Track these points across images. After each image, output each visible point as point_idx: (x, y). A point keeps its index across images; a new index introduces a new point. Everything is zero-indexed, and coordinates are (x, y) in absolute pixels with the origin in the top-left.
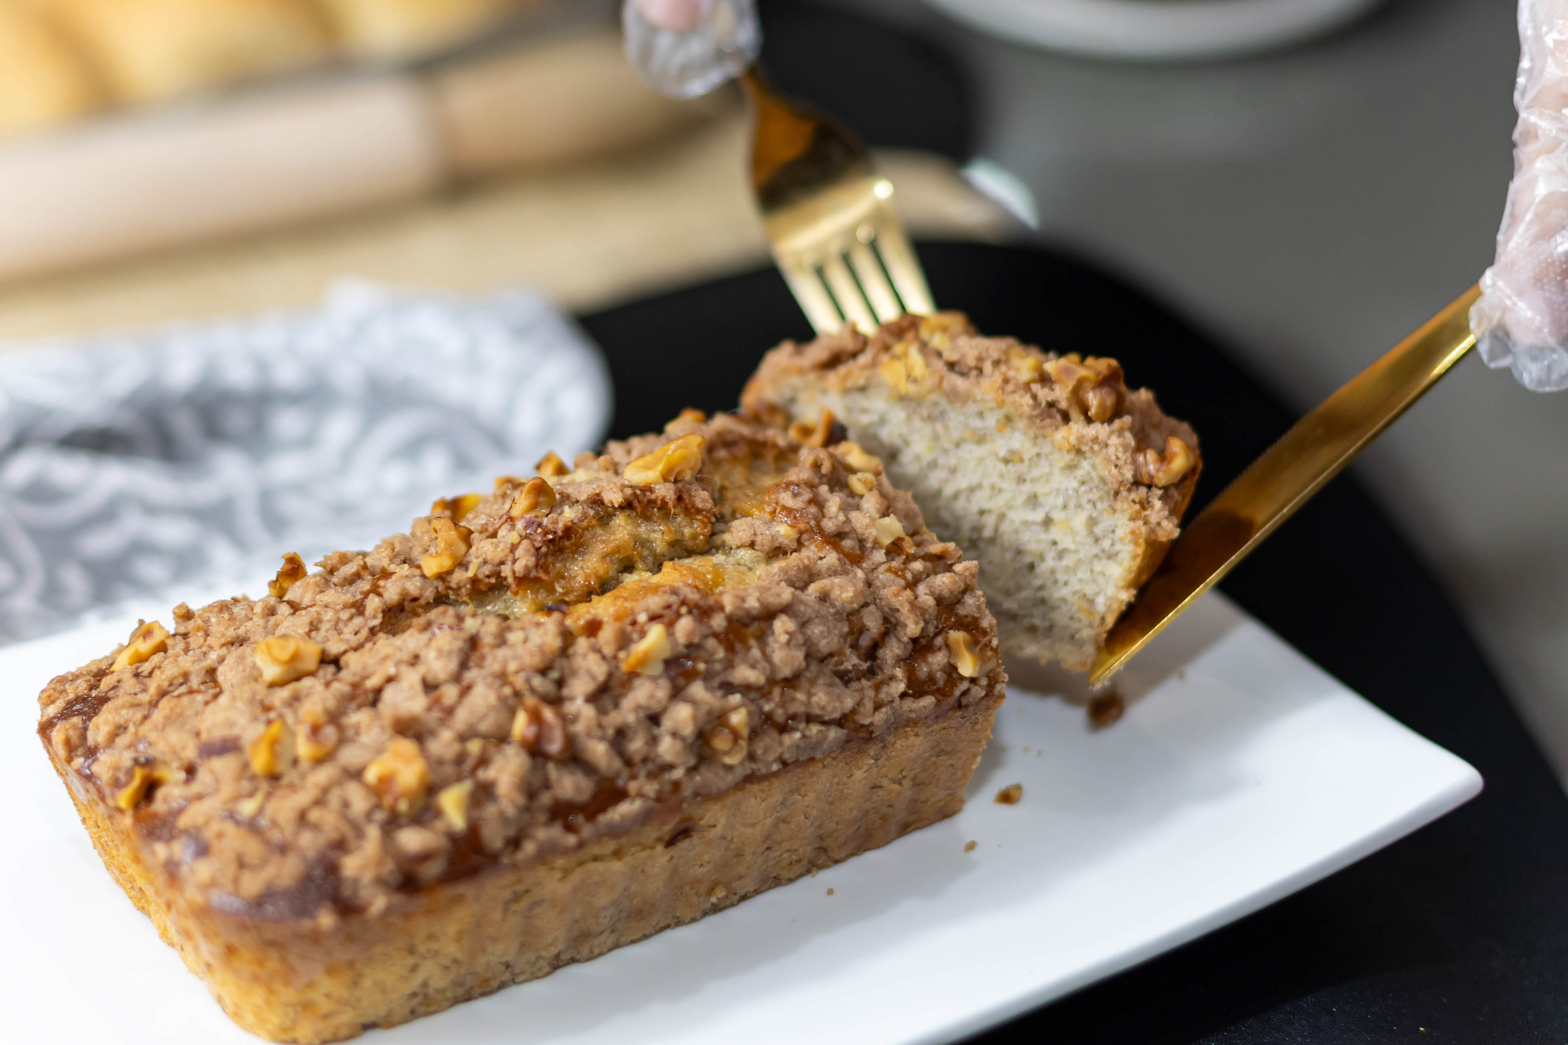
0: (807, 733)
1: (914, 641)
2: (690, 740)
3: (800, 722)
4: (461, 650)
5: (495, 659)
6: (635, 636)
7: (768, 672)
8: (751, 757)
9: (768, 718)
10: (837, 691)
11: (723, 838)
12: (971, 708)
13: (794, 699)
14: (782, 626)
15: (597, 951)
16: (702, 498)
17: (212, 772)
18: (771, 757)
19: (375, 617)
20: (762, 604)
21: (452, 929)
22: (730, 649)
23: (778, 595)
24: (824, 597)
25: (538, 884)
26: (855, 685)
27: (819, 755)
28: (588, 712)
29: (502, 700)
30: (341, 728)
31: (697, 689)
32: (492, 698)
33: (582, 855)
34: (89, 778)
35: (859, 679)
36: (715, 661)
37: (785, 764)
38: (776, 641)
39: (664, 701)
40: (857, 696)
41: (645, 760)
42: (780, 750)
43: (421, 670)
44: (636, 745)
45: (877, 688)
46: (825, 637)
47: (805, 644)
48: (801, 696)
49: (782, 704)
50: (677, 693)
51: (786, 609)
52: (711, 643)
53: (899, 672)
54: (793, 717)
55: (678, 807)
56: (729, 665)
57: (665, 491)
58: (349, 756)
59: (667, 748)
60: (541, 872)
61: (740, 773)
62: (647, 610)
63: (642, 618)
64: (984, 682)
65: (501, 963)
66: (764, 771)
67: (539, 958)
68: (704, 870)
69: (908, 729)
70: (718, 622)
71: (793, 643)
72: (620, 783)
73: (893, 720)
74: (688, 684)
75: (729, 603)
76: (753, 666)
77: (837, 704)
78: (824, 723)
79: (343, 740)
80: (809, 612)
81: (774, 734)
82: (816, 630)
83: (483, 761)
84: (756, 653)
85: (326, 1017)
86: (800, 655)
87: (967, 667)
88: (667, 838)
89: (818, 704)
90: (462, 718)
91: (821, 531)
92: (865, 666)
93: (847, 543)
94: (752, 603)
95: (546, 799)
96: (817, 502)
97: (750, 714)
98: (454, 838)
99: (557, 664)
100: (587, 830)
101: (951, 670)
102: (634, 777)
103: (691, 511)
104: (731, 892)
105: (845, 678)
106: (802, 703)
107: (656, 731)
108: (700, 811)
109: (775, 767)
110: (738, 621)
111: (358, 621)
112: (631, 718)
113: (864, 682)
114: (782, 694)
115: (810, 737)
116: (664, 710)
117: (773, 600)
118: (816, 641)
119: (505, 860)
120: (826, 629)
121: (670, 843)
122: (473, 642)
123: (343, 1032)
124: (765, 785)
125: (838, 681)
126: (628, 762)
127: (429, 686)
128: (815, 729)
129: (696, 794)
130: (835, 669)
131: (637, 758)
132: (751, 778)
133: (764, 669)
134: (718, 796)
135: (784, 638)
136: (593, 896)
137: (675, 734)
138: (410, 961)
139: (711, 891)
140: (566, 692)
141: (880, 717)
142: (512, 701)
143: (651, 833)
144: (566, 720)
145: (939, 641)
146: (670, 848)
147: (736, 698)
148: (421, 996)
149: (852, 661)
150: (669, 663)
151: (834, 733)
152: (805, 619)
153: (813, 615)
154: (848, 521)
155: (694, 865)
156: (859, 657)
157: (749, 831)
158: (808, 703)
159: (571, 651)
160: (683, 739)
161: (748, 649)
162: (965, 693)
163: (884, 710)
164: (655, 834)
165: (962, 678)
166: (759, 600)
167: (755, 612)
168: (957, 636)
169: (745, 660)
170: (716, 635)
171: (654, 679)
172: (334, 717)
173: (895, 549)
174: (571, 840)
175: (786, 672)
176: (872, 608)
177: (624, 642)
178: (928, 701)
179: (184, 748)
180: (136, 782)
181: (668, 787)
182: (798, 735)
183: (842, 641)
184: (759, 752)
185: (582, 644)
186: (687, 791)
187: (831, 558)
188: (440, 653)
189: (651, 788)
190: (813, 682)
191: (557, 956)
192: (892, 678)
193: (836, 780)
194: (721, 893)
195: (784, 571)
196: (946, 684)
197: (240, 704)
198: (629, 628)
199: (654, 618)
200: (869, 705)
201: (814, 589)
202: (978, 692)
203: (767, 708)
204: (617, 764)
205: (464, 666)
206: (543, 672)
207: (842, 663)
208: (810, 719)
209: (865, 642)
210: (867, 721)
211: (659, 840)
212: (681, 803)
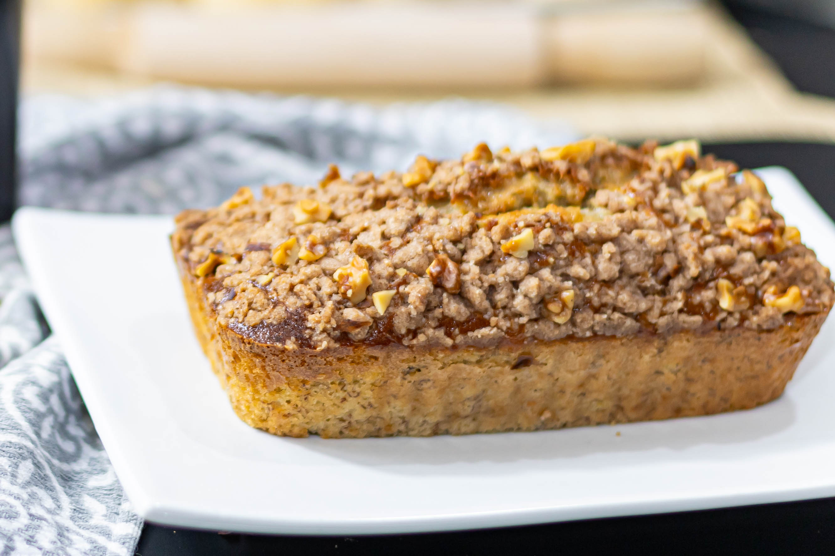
0: (612, 317)
1: (695, 279)
2: (535, 302)
3: (608, 309)
4: (409, 221)
5: (427, 230)
6: (514, 234)
7: (593, 274)
8: (572, 322)
9: (588, 302)
10: (637, 297)
11: (550, 374)
12: (727, 332)
13: (607, 294)
14: (608, 248)
15: (463, 429)
16: (583, 175)
17: (250, 260)
18: (586, 326)
19: (368, 200)
20: (598, 233)
21: (369, 380)
22: (572, 254)
23: (610, 230)
24: (641, 240)
25: (426, 367)
26: (650, 297)
27: (619, 335)
28: (475, 270)
29: (425, 252)
30: (328, 250)
31: (546, 273)
32: (420, 250)
33: (455, 356)
34: (187, 260)
35: (654, 294)
36: (561, 259)
37: (595, 335)
38: (603, 257)
39: (523, 274)
40: (650, 304)
41: (504, 308)
42: (592, 323)
43: (383, 227)
44: (501, 297)
45: (665, 303)
46: (635, 262)
47: (621, 263)
48: (611, 293)
49: (599, 295)
50: (532, 272)
51: (614, 240)
52: (560, 247)
53: (680, 295)
54: (604, 305)
55: (521, 342)
56: (569, 264)
57: (561, 166)
58: (327, 263)
59: (519, 303)
60: (429, 359)
61: (565, 331)
62: (525, 220)
63: (521, 224)
64: (737, 316)
65: (400, 417)
66: (580, 334)
67: (425, 422)
68: (538, 394)
69: (682, 334)
70: (568, 237)
71: (613, 260)
72: (486, 317)
73: (672, 325)
74: (540, 269)
75: (577, 228)
76: (584, 267)
77: (635, 304)
78: (625, 314)
79: (327, 255)
80: (629, 246)
81: (591, 313)
82: (630, 257)
83: (405, 282)
84: (588, 260)
85: (286, 416)
86: (616, 269)
87: (726, 302)
88: (513, 363)
89: (622, 301)
90: (398, 256)
91: (651, 205)
92: (659, 287)
93: (667, 217)
94: (592, 232)
95: (438, 312)
96: (655, 190)
97: (576, 295)
98: (376, 319)
99: (464, 241)
100: (460, 339)
101: (715, 304)
102: (496, 315)
103: (574, 181)
104: (554, 417)
105: (645, 292)
106: (612, 298)
107: (515, 291)
108: (536, 351)
109: (588, 334)
110: (582, 240)
111: (358, 201)
112: (501, 280)
113: (657, 297)
114: (600, 290)
115: (613, 320)
116: (522, 280)
117: (605, 232)
118: (628, 263)
119: (405, 342)
120: (637, 258)
121: (516, 367)
122: (418, 219)
123: (296, 430)
124: (580, 345)
125: (639, 292)
126: (494, 306)
127: (385, 237)
128: (617, 316)
129: (534, 337)
130: (639, 284)
131: (499, 304)
132: (571, 338)
133: (591, 270)
134: (549, 343)
135: (608, 256)
136: (462, 388)
137: (526, 296)
138: (341, 394)
139: (541, 413)
140: (465, 257)
141: (663, 321)
142: (431, 254)
143: (502, 357)
144: (460, 272)
145: (712, 284)
146: (515, 371)
147: (569, 284)
148: (347, 422)
149: (651, 282)
150: (531, 253)
151: (629, 322)
152: (625, 249)
153: (631, 248)
154: (671, 203)
155: (530, 389)
156: (656, 281)
157: (569, 376)
158: (616, 299)
159: (474, 235)
160: (530, 299)
161: (584, 257)
162: (724, 320)
163: (666, 317)
164: (505, 358)
165: (722, 310)
166: (596, 230)
167: (593, 237)
168: (724, 283)
169: (579, 263)
170: (565, 244)
171: (520, 259)
172: (326, 243)
173: (697, 225)
174: (449, 342)
175: (604, 276)
176: (672, 255)
177: (507, 234)
178: (697, 319)
179: (239, 247)
180: (209, 262)
181: (516, 327)
182: (605, 316)
183: (647, 268)
184: (579, 320)
185: (482, 231)
186: (528, 333)
187: (653, 220)
188: (396, 220)
189: (505, 324)
190: (623, 288)
191: (437, 424)
192: (675, 299)
193: (630, 358)
194: (547, 415)
195: (619, 220)
196: (711, 311)
197: (277, 229)
198: (512, 229)
199: (528, 226)
200: (656, 312)
201: (636, 234)
202: (733, 322)
203: (588, 295)
204: (486, 304)
205: (408, 230)
206: (455, 242)
207: (644, 281)
208: (615, 309)
209: (663, 274)
210: (654, 321)
211: (507, 362)
212: (523, 340)
